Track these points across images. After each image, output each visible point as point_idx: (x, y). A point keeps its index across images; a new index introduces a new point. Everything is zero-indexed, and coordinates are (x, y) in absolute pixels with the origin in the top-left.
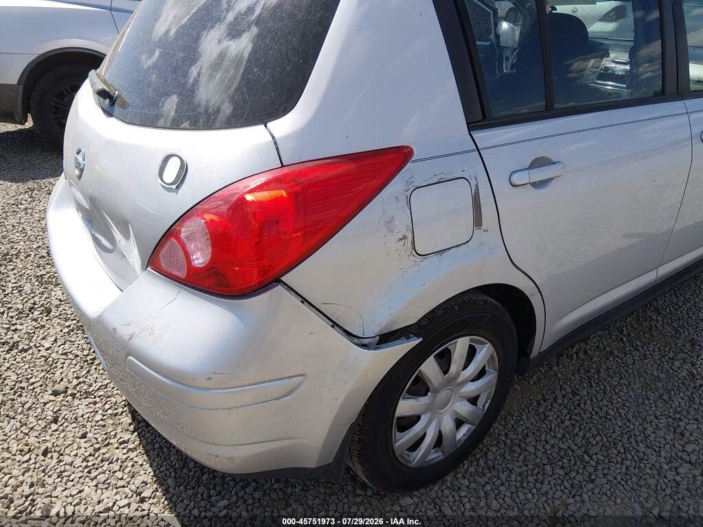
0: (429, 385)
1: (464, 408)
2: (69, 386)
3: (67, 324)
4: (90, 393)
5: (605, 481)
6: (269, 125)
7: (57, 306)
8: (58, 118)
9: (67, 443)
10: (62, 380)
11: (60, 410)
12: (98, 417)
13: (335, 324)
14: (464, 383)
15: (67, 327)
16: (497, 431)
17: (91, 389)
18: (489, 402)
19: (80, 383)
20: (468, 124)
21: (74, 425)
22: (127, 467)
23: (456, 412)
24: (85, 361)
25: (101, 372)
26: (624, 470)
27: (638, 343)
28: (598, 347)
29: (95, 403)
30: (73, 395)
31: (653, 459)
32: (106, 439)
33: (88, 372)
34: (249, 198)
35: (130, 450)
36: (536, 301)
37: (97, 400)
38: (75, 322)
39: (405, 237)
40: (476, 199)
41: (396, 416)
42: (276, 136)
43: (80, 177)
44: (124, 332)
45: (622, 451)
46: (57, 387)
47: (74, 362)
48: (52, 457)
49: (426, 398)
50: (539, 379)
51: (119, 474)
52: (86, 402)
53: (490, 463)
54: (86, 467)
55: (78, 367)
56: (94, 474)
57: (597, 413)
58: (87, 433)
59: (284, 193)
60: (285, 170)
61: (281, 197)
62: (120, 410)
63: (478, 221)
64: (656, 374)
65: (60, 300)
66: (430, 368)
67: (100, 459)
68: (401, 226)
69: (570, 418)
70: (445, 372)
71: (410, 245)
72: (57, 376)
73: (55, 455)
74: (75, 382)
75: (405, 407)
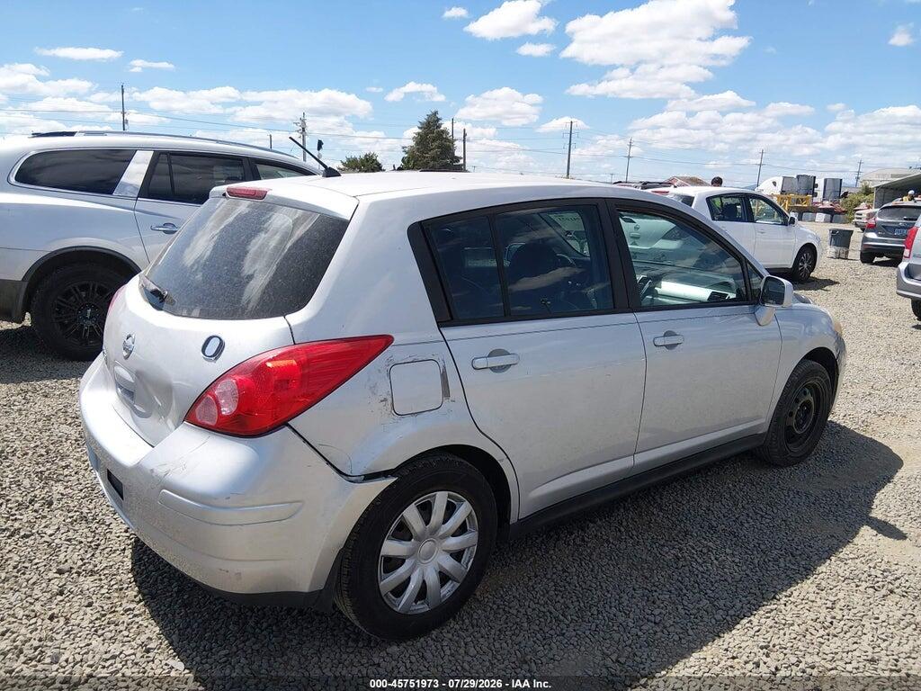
0: (412, 531)
1: (448, 563)
2: (74, 566)
3: (70, 515)
4: (96, 573)
5: (574, 633)
6: (287, 317)
7: (59, 500)
8: (61, 318)
9: (73, 610)
10: (66, 561)
11: (65, 584)
12: (103, 591)
13: (328, 463)
14: (444, 537)
15: (70, 518)
16: (486, 600)
17: (96, 569)
18: (472, 560)
19: (84, 564)
20: (437, 323)
21: (80, 596)
22: (132, 628)
23: (440, 566)
24: (89, 547)
25: (106, 555)
26: (593, 627)
27: (634, 533)
28: (596, 536)
29: (101, 580)
30: (79, 574)
31: (621, 619)
32: (112, 608)
33: (93, 555)
34: (269, 365)
35: (135, 616)
36: (505, 466)
37: (103, 577)
38: (78, 513)
39: (385, 400)
40: (444, 376)
41: (381, 554)
42: (292, 325)
43: (127, 358)
44: (160, 471)
45: (596, 613)
46: (61, 566)
47: (78, 547)
48: (58, 621)
49: (409, 542)
50: (535, 560)
51: (126, 633)
52: (92, 578)
53: (475, 622)
54: (93, 627)
55: (82, 551)
56: (100, 632)
57: (580, 586)
58: (93, 603)
59: (294, 362)
60: (296, 346)
61: (292, 365)
62: (125, 586)
63: (446, 392)
64: (644, 557)
65: (62, 494)
66: (411, 514)
67: (107, 621)
68: (383, 390)
69: (555, 590)
70: (427, 522)
71: (390, 406)
72: (62, 557)
73: (62, 621)
74: (80, 563)
75: (391, 547)
